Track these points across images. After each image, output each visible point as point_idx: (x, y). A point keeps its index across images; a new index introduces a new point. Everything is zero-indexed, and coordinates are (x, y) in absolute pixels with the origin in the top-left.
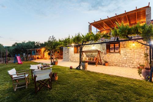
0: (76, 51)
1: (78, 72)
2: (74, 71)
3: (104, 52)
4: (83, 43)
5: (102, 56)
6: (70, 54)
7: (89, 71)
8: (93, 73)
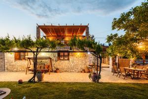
0: (18, 57)
1: (36, 87)
2: (29, 86)
3: (54, 59)
4: (37, 50)
5: (53, 63)
6: (6, 61)
7: (48, 82)
8: (54, 83)
